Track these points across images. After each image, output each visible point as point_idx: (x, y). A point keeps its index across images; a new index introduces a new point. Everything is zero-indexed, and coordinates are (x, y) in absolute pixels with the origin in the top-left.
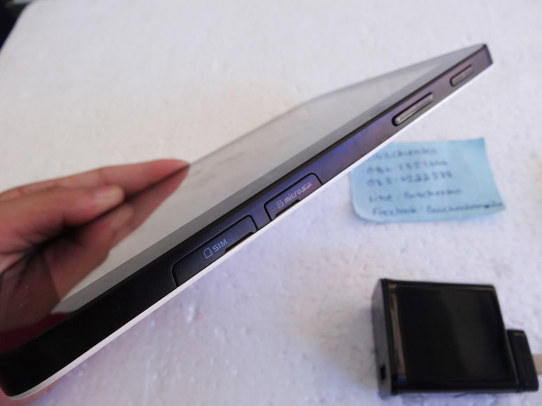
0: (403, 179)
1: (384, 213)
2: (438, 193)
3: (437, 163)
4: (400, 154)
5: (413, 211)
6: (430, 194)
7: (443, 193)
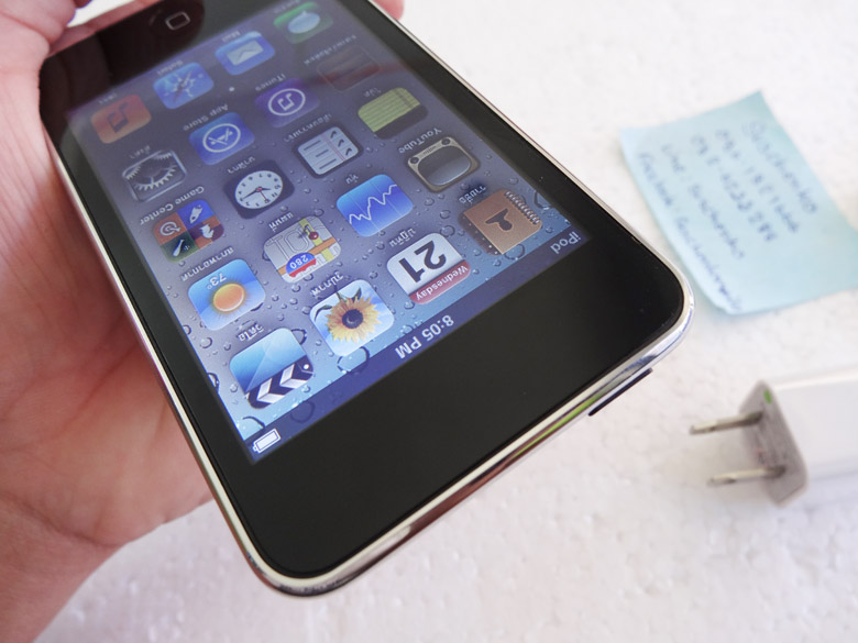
0: (726, 178)
1: (648, 168)
2: (720, 227)
3: (786, 217)
4: (779, 164)
5: (668, 202)
6: (714, 217)
7: (725, 234)
